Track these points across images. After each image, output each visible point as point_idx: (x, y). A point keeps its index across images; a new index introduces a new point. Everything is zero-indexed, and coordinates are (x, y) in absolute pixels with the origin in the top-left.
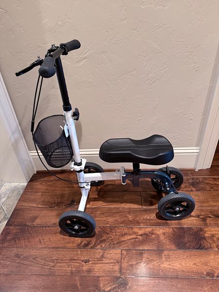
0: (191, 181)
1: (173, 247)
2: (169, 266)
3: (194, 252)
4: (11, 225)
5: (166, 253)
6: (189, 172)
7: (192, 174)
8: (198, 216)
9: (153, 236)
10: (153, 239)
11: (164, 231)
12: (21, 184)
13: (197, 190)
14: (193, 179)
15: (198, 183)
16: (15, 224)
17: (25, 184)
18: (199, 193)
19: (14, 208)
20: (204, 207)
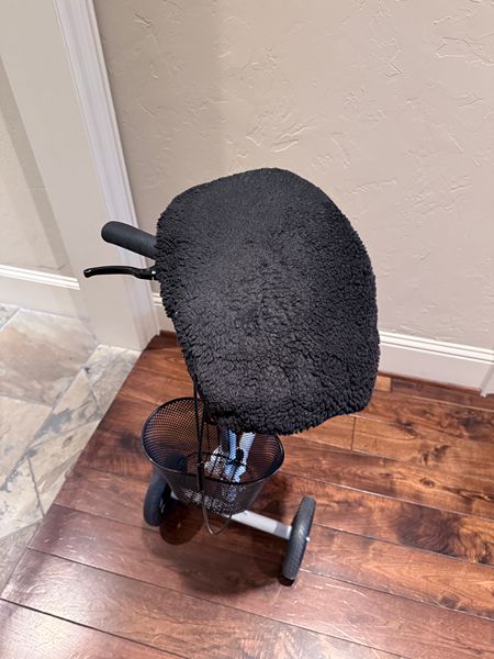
0: (465, 415)
1: (393, 538)
2: (376, 570)
4: (106, 430)
5: (376, 544)
6: (467, 396)
7: (471, 400)
8: (458, 491)
9: (361, 509)
10: (360, 515)
11: (383, 504)
12: (131, 352)
13: (471, 438)
14: (470, 411)
15: (478, 423)
17: (138, 354)
18: (474, 445)
19: (113, 398)
20: (475, 474)
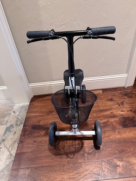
0: (124, 93)
1: (121, 127)
2: (121, 137)
3: (132, 128)
4: (26, 126)
5: (117, 130)
6: (122, 89)
7: (123, 89)
8: (131, 111)
9: (109, 123)
10: (109, 125)
11: (114, 120)
12: (26, 104)
13: (128, 98)
14: (125, 92)
15: (128, 94)
16: (28, 125)
17: (29, 104)
18: (129, 99)
19: (25, 117)
20: (133, 106)
